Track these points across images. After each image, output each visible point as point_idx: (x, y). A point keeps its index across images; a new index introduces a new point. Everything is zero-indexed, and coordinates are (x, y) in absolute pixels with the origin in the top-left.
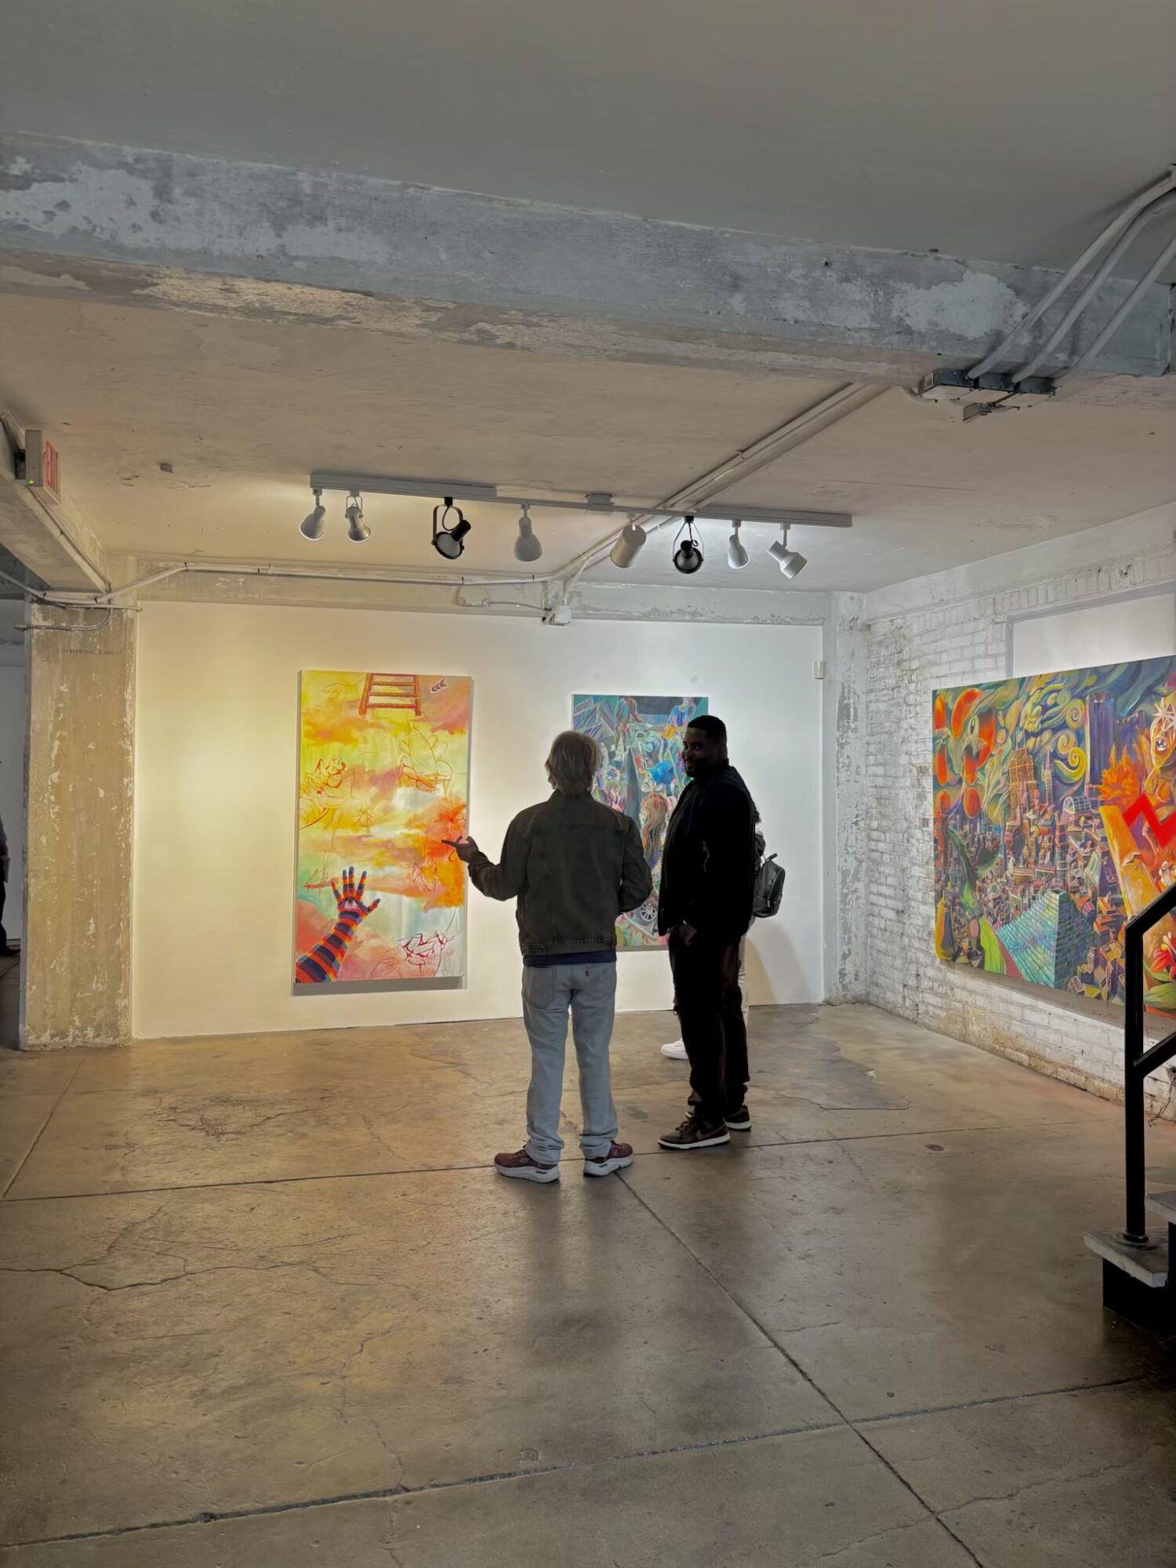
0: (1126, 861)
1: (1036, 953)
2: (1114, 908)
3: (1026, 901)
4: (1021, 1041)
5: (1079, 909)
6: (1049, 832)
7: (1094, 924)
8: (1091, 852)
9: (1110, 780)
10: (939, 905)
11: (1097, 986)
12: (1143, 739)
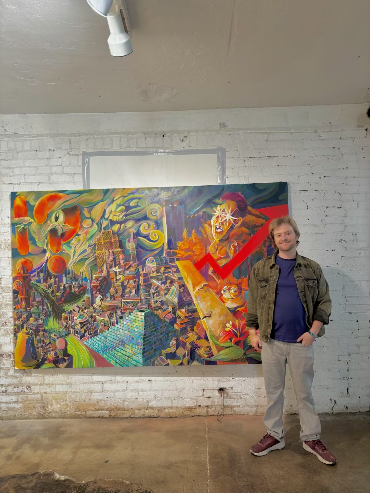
0: (198, 288)
1: (125, 349)
2: (190, 314)
3: (113, 320)
4: (102, 404)
5: (162, 318)
6: (134, 277)
7: (175, 325)
8: (171, 286)
9: (183, 247)
10: (20, 335)
11: (179, 358)
12: (206, 226)
